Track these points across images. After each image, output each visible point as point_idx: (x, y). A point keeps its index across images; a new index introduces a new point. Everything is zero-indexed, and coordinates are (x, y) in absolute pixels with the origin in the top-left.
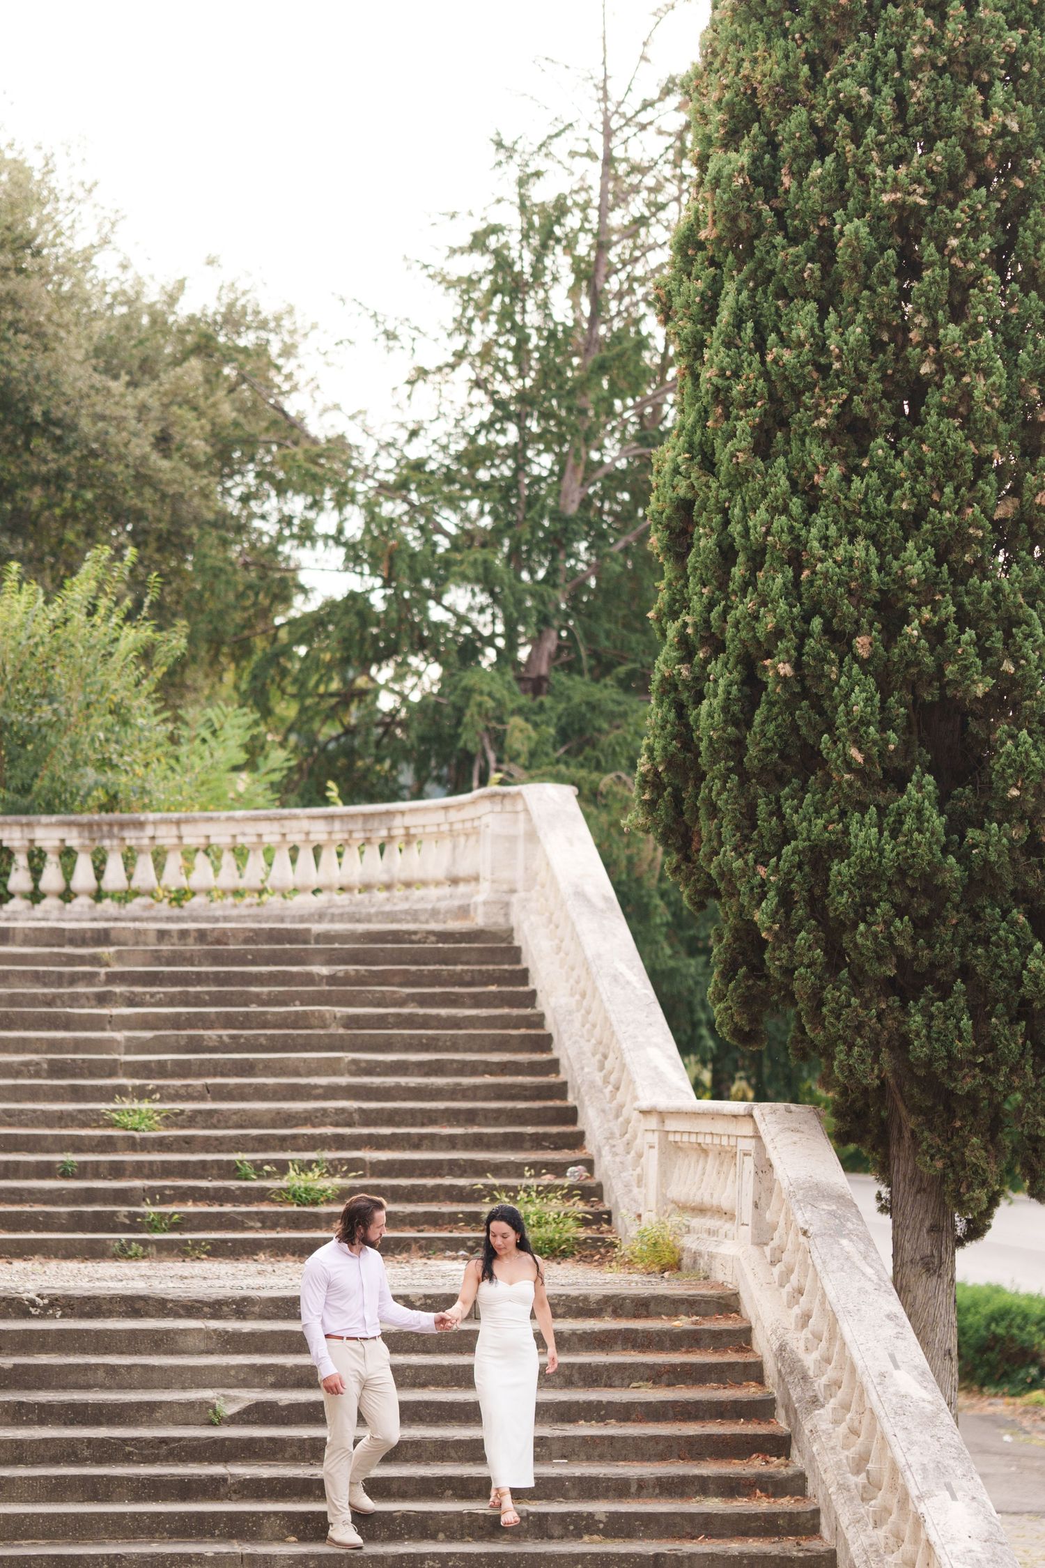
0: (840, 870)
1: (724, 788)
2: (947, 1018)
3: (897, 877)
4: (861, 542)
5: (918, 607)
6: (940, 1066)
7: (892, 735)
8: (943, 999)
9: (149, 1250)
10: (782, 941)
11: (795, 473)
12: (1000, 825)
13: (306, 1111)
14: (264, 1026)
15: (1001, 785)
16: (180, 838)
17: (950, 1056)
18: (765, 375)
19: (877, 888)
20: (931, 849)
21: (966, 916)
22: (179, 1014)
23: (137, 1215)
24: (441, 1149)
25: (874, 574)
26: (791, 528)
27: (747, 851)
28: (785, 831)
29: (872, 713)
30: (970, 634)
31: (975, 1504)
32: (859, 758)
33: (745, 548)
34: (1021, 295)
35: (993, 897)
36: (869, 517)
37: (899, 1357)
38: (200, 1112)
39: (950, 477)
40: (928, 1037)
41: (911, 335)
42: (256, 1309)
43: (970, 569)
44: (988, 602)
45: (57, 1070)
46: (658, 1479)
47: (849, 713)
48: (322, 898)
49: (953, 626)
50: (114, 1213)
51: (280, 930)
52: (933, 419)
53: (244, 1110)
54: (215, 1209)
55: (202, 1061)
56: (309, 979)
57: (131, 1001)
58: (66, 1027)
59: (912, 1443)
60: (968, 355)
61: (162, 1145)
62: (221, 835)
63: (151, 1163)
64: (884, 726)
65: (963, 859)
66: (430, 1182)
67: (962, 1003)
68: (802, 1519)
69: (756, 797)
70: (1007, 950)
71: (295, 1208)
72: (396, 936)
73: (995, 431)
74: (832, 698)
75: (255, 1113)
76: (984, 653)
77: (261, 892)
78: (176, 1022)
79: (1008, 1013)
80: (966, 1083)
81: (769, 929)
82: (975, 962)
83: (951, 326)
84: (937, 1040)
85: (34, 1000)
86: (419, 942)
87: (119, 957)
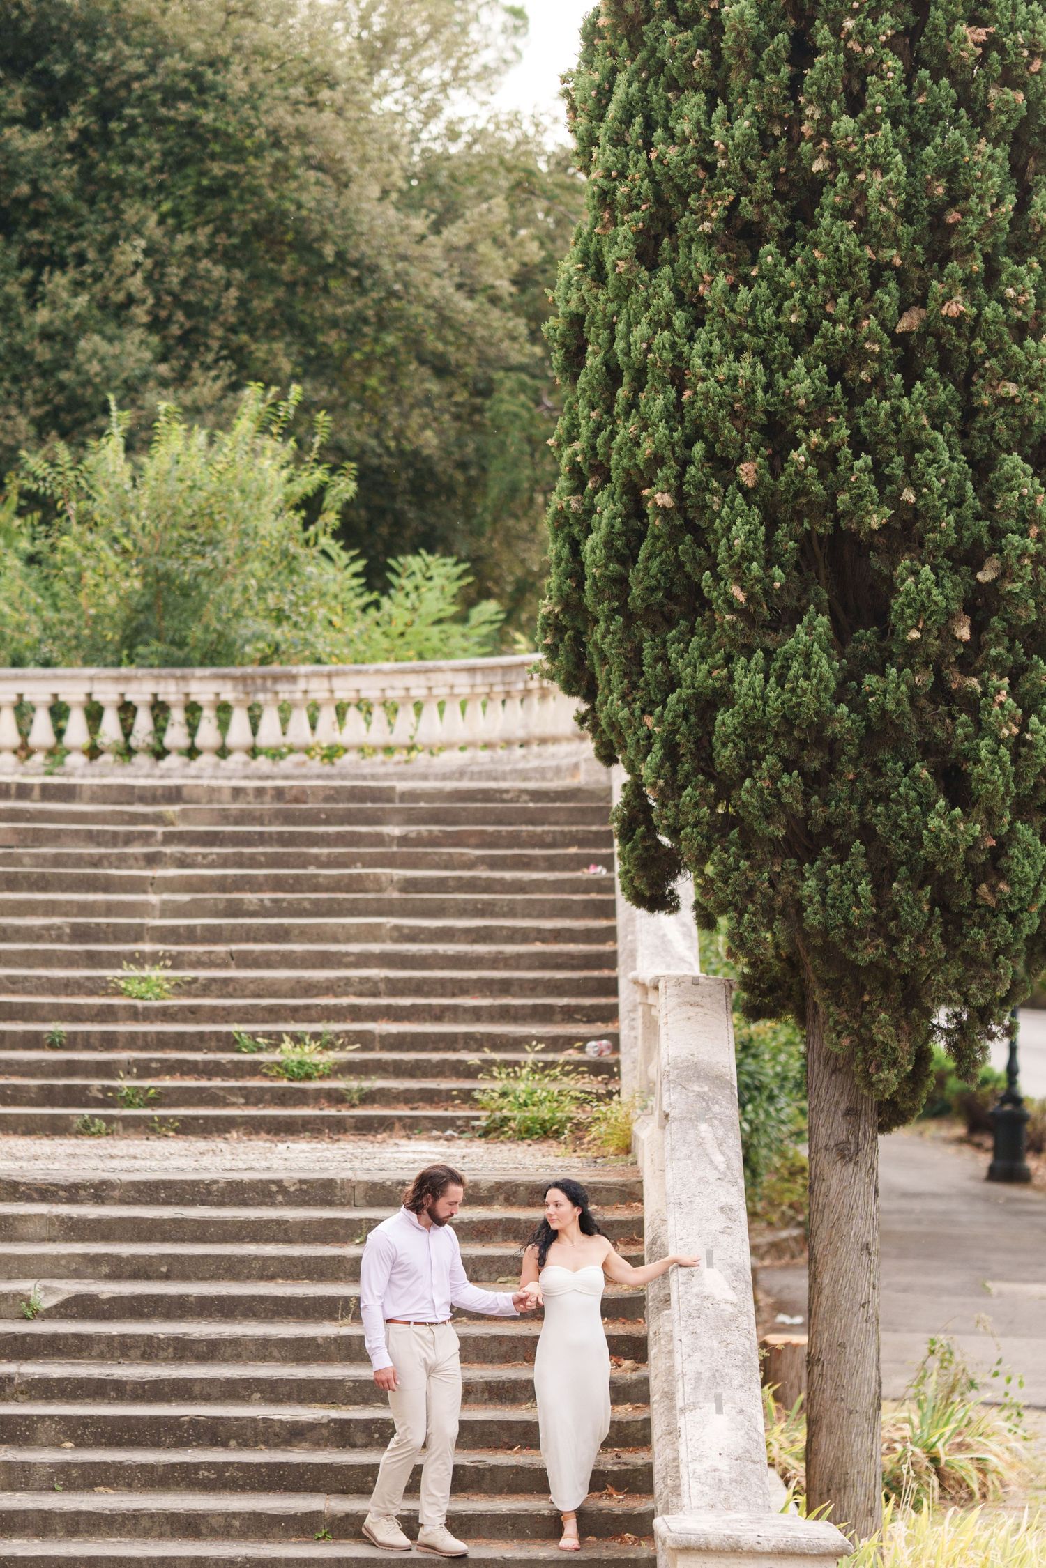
0: (726, 720)
1: (607, 631)
2: (844, 883)
3: (783, 729)
4: (747, 358)
5: (806, 430)
6: (837, 935)
7: (777, 571)
8: (841, 862)
9: (112, 1128)
10: (668, 798)
11: (682, 283)
12: (900, 670)
13: (328, 980)
14: (316, 889)
15: (900, 627)
16: (332, 691)
17: (847, 924)
18: (650, 175)
19: (763, 740)
20: (818, 698)
21: (867, 771)
22: (225, 877)
23: (110, 1089)
24: (464, 1021)
25: (760, 394)
26: (673, 345)
27: (635, 700)
28: (671, 678)
29: (756, 548)
30: (865, 460)
31: (740, 1418)
32: (741, 596)
33: (629, 367)
34: (929, 83)
35: (896, 749)
36: (756, 331)
37: (715, 1255)
38: (214, 980)
39: (846, 287)
40: (823, 903)
41: (803, 129)
42: (116, 1194)
43: (867, 388)
44: (887, 424)
45: (80, 934)
46: (488, 1383)
47: (730, 547)
48: (467, 755)
49: (847, 451)
50: (87, 1087)
51: (362, 788)
52: (826, 221)
53: (262, 979)
54: (204, 1083)
55: (234, 927)
56: (379, 840)
57: (182, 862)
58: (106, 890)
59: (695, 1350)
60: (863, 150)
61: (166, 1014)
62: (370, 689)
63: (145, 1034)
64: (769, 563)
65: (858, 706)
66: (436, 1056)
67: (861, 865)
68: (632, 1429)
69: (642, 640)
70: (908, 809)
71: (284, 1083)
72: (486, 795)
73: (895, 234)
74: (715, 532)
75: (274, 982)
76: (882, 480)
77: (411, 748)
78: (222, 885)
79: (912, 877)
80: (868, 953)
81: (654, 785)
82: (874, 820)
83: (845, 118)
84: (832, 907)
85: (79, 861)
86: (511, 801)
87: (184, 815)
